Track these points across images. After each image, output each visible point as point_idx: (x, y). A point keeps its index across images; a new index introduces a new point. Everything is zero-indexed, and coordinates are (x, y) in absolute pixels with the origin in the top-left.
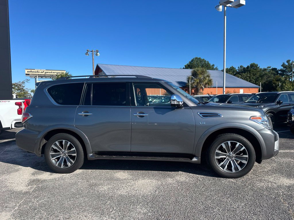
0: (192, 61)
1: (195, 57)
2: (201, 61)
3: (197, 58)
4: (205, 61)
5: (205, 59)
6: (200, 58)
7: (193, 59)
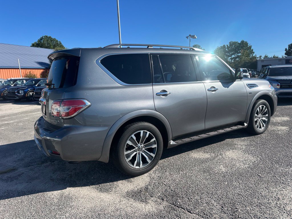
0: (41, 39)
1: (45, 35)
2: (52, 41)
3: (47, 37)
4: (57, 41)
5: (57, 39)
6: (50, 37)
7: (42, 37)
